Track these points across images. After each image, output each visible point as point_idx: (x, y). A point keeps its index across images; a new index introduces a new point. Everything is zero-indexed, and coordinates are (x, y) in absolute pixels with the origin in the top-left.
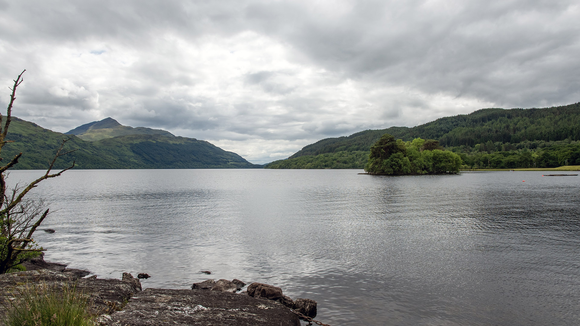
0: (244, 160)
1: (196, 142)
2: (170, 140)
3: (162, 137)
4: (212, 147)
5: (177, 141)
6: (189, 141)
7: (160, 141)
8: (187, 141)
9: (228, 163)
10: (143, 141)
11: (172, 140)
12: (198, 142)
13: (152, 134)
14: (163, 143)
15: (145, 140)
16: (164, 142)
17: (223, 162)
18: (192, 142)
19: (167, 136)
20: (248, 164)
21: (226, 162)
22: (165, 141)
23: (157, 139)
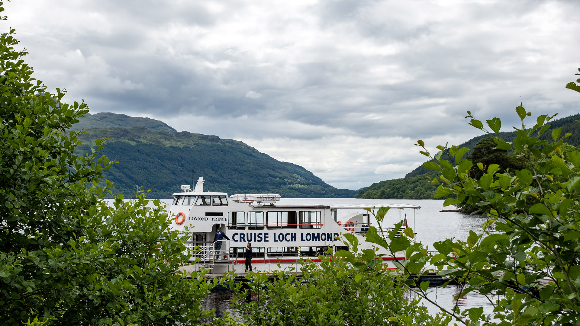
0: (317, 181)
1: (219, 143)
2: (166, 139)
3: (148, 132)
4: (251, 153)
5: (180, 141)
6: (204, 142)
7: (144, 141)
8: (200, 141)
9: (282, 186)
10: (110, 142)
11: (169, 140)
12: (222, 143)
13: (128, 128)
14: (150, 145)
15: (113, 138)
16: (154, 143)
17: (274, 184)
18: (210, 144)
19: (160, 131)
20: (326, 189)
21: (280, 183)
22: (154, 141)
23: (139, 137)
